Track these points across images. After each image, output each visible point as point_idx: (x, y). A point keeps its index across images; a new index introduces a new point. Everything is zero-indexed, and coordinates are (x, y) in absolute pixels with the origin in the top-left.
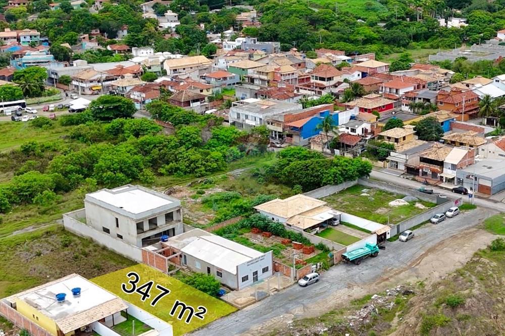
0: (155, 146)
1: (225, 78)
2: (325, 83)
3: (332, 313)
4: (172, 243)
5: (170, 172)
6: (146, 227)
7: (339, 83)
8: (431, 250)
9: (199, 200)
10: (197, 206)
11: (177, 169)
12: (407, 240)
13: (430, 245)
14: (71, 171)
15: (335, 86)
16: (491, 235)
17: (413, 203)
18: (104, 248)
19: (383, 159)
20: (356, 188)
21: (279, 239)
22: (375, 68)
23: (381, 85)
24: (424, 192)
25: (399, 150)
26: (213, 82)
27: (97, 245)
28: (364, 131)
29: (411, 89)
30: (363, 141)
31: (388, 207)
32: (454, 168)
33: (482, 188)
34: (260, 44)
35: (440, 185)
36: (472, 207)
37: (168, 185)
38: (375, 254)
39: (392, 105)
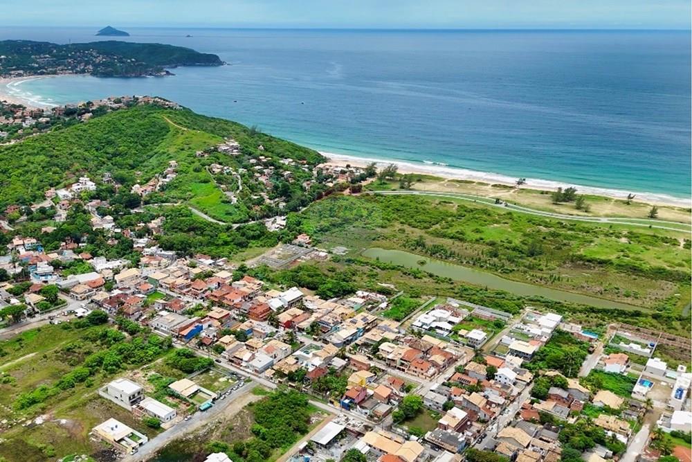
1: (148, 290)
2: (199, 292)
3: (195, 430)
4: (142, 404)
5: (133, 362)
6: (132, 397)
8: (231, 403)
9: (146, 379)
10: (146, 382)
11: (135, 361)
12: (223, 399)
13: (231, 401)
14: (95, 366)
15: (203, 293)
16: (253, 396)
17: (228, 379)
18: (116, 404)
19: (220, 353)
20: (207, 371)
21: (178, 400)
22: (225, 279)
23: (226, 296)
24: (233, 374)
25: (227, 348)
26: (142, 291)
27: (114, 403)
28: (214, 336)
29: (240, 299)
30: (213, 342)
31: (219, 382)
32: (246, 362)
33: (256, 371)
34: (163, 252)
35: (241, 368)
36: (251, 381)
37: (132, 369)
38: (211, 406)
39: (228, 314)
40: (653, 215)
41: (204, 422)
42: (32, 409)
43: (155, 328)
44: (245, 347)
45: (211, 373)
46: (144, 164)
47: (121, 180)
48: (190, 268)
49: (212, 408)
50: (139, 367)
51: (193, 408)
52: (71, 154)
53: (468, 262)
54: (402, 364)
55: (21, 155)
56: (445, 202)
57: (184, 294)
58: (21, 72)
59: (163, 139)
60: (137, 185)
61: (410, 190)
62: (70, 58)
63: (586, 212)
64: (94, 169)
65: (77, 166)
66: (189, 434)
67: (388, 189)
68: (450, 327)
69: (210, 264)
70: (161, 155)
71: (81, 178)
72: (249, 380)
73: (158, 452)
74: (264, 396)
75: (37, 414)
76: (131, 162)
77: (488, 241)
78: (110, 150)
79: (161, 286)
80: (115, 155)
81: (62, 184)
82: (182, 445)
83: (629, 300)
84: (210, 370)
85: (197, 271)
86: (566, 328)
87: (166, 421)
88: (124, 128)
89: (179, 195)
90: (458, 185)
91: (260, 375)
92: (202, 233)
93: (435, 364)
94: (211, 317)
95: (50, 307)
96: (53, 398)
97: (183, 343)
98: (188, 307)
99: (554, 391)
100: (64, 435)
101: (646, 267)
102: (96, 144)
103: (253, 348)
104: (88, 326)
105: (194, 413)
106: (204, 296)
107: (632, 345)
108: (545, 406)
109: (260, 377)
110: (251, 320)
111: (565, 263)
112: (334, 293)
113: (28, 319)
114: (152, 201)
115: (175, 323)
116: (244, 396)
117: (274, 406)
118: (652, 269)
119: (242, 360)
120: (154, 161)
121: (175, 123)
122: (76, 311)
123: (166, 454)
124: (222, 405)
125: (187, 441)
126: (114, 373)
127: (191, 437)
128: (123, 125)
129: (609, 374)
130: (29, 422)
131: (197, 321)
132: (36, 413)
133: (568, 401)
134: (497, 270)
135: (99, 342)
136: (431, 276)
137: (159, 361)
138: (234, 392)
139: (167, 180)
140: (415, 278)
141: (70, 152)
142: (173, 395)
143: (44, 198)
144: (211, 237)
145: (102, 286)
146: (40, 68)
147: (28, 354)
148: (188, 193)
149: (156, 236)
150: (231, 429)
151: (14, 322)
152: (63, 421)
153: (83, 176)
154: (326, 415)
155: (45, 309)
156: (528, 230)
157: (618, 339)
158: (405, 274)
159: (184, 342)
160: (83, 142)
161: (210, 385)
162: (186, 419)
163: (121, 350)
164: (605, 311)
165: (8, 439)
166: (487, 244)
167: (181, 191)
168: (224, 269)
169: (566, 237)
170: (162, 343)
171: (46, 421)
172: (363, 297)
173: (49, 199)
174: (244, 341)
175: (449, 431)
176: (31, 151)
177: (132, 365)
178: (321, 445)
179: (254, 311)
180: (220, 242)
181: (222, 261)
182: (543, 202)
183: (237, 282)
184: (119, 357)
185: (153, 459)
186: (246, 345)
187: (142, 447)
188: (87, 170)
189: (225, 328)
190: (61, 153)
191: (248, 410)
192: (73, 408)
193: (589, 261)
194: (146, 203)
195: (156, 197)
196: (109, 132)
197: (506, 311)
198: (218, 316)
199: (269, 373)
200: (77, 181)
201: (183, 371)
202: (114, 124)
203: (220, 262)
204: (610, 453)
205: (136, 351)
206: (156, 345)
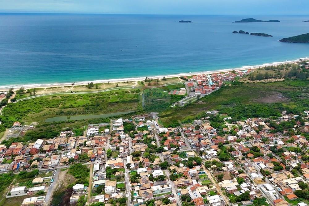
13: (58, 176)
16: (64, 171)
17: (49, 172)
18: (18, 197)
19: (36, 167)
20: (38, 174)
22: (3, 147)
23: (13, 152)
25: (38, 165)
27: (16, 197)
29: (20, 151)
30: (29, 166)
31: (47, 174)
32: (50, 165)
35: (49, 168)
36: (57, 169)
40: (117, 86)
41: (57, 184)
45: (40, 174)
50: (9, 185)
51: (48, 183)
53: (83, 113)
54: (96, 145)
56: (54, 97)
61: (35, 95)
63: (100, 89)
66: (56, 189)
67: (26, 97)
68: (98, 132)
74: (67, 170)
77: (82, 105)
82: (58, 192)
83: (130, 110)
86: (125, 121)
90: (52, 90)
93: (105, 141)
94: (17, 160)
99: (136, 135)
101: (127, 100)
103: (47, 160)
105: (50, 184)
107: (140, 119)
108: (136, 139)
109: (58, 167)
111: (108, 105)
112: (54, 136)
115: (7, 167)
116: (60, 173)
118: (129, 100)
119: (48, 165)
124: (56, 178)
127: (58, 189)
129: (141, 127)
133: (139, 136)
134: (93, 113)
136: (77, 121)
137: (15, 180)
140: (72, 123)
150: (69, 180)
154: (90, 165)
156: (90, 99)
157: (137, 119)
158: (68, 123)
161: (45, 176)
162: (50, 186)
164: (128, 114)
166: (82, 106)
169: (102, 98)
170: (10, 175)
172: (65, 133)
174: (41, 161)
175: (123, 153)
178: (98, 170)
179: (33, 151)
182: (85, 89)
183: (11, 147)
186: (43, 161)
191: (68, 174)
193: (114, 103)
197: (107, 122)
198: (20, 158)
199: (61, 164)
201: (29, 178)
204: (155, 141)
206: (8, 176)
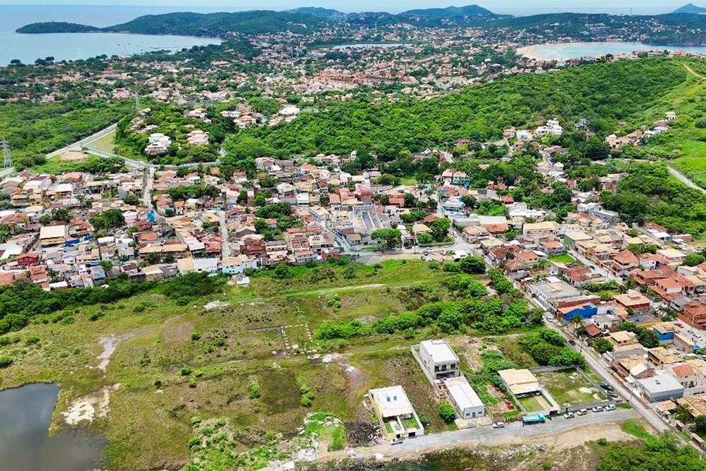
0: (474, 309)
1: (554, 249)
2: (622, 267)
3: (498, 447)
4: (448, 382)
5: (478, 327)
6: (440, 368)
7: (633, 268)
8: (576, 429)
9: (481, 353)
10: (478, 356)
11: (481, 326)
12: (568, 418)
13: (578, 425)
14: (427, 316)
15: (629, 270)
16: (620, 430)
17: (594, 393)
18: (422, 371)
19: (602, 353)
20: (569, 371)
21: (500, 394)
22: (672, 259)
23: (657, 281)
24: (605, 387)
25: (616, 348)
26: (546, 249)
27: (420, 368)
28: (606, 327)
29: (680, 290)
30: (600, 335)
31: (578, 391)
32: (635, 377)
33: (645, 395)
34: (603, 212)
35: (625, 384)
36: (630, 407)
37: (472, 335)
38: (543, 422)
39: (648, 304)
41: (518, 441)
42: (330, 343)
43: (534, 296)
44: (646, 356)
45: (573, 376)
46: (634, 114)
47: (597, 128)
48: (626, 236)
49: (544, 424)
50: (481, 335)
51: (515, 413)
52: (550, 95)
55: (497, 92)
57: (602, 266)
58: (570, 38)
59: (671, 89)
60: (614, 136)
62: (626, 26)
64: (570, 112)
65: (551, 108)
66: (485, 447)
69: (662, 239)
70: (661, 106)
71: (550, 121)
72: (627, 406)
73: (428, 456)
74: (636, 438)
75: (332, 350)
76: (619, 111)
78: (600, 96)
79: (577, 249)
80: (603, 102)
81: (526, 126)
82: (466, 459)
84: (575, 370)
85: (636, 241)
87: (465, 416)
88: (626, 73)
89: (663, 151)
91: (649, 405)
92: (670, 199)
94: (618, 302)
95: (431, 242)
96: (361, 338)
97: (559, 324)
98: (595, 282)
100: (338, 385)
102: (586, 88)
103: (658, 360)
104: (457, 271)
105: (512, 420)
106: (628, 273)
109: (647, 408)
110: (680, 321)
113: (403, 248)
114: (624, 155)
116: (606, 426)
117: (642, 461)
119: (629, 372)
120: (648, 113)
121: (697, 72)
122: (455, 252)
123: (435, 463)
124: (561, 426)
125: (477, 457)
126: (447, 332)
127: (487, 454)
128: (626, 70)
130: (317, 356)
131: (593, 301)
132: (332, 348)
135: (456, 292)
137: (513, 336)
138: (590, 413)
139: (653, 133)
141: (549, 92)
142: (499, 386)
143: (501, 137)
144: (682, 206)
145: (503, 233)
146: (591, 35)
147: (376, 283)
148: (676, 151)
149: (604, 192)
151: (387, 249)
152: (351, 369)
153: (552, 119)
155: (425, 242)
159: (561, 322)
160: (571, 85)
161: (562, 391)
162: (495, 425)
163: (469, 306)
165: (282, 367)
167: (667, 148)
168: (680, 249)
170: (526, 315)
171: (334, 362)
173: (506, 139)
174: (649, 347)
176: (508, 88)
177: (476, 331)
179: (691, 311)
180: (692, 214)
181: (682, 238)
183: (686, 267)
184: (461, 315)
185: (414, 463)
186: (649, 353)
187: (412, 440)
188: (561, 113)
189: (631, 321)
190: (538, 92)
191: (594, 448)
192: (372, 357)
194: (616, 155)
195: (630, 150)
196: (606, 76)
198: (629, 303)
199: (667, 406)
200: (545, 124)
201: (535, 359)
202: (615, 68)
203: (678, 238)
205: (487, 315)
206: (518, 316)
